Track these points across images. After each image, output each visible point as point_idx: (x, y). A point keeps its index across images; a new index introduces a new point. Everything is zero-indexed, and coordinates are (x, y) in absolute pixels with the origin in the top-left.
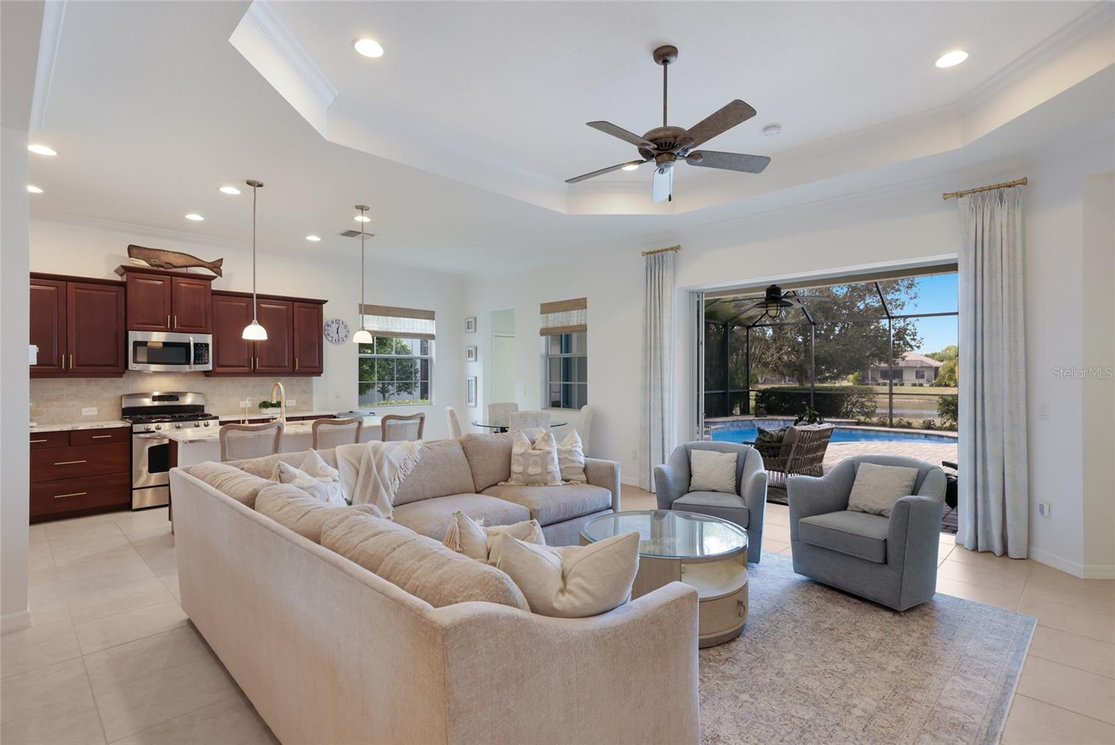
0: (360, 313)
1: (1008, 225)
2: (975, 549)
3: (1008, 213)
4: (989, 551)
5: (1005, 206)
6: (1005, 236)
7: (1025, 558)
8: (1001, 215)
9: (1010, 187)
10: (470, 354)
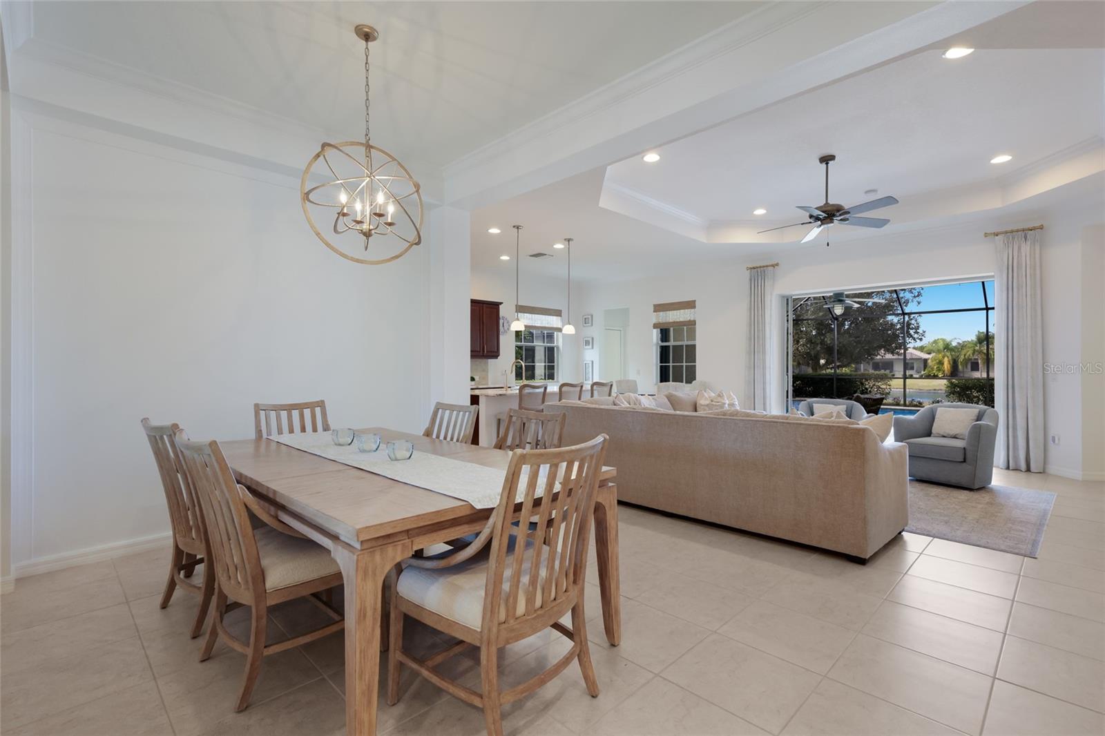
0: (516, 312)
1: (1030, 255)
2: (1008, 468)
3: (1030, 248)
4: (1017, 469)
5: (1029, 243)
6: (1028, 262)
7: (1042, 471)
8: (1026, 248)
9: (1031, 230)
10: (587, 343)
